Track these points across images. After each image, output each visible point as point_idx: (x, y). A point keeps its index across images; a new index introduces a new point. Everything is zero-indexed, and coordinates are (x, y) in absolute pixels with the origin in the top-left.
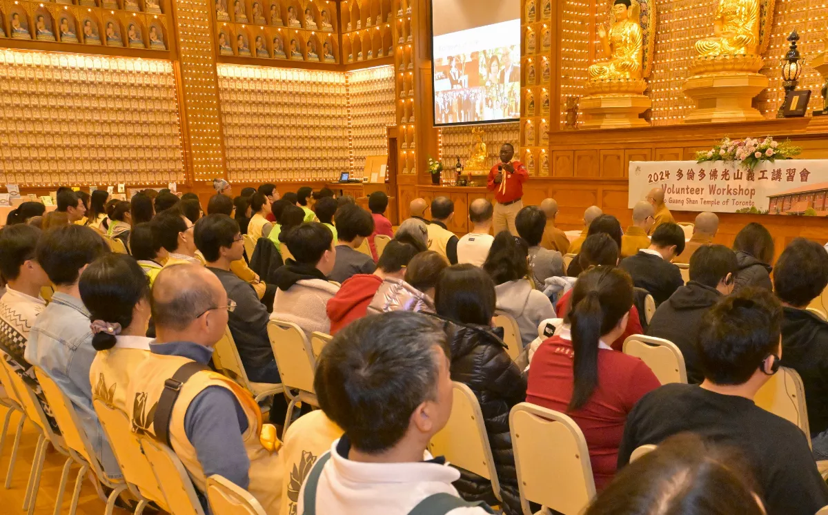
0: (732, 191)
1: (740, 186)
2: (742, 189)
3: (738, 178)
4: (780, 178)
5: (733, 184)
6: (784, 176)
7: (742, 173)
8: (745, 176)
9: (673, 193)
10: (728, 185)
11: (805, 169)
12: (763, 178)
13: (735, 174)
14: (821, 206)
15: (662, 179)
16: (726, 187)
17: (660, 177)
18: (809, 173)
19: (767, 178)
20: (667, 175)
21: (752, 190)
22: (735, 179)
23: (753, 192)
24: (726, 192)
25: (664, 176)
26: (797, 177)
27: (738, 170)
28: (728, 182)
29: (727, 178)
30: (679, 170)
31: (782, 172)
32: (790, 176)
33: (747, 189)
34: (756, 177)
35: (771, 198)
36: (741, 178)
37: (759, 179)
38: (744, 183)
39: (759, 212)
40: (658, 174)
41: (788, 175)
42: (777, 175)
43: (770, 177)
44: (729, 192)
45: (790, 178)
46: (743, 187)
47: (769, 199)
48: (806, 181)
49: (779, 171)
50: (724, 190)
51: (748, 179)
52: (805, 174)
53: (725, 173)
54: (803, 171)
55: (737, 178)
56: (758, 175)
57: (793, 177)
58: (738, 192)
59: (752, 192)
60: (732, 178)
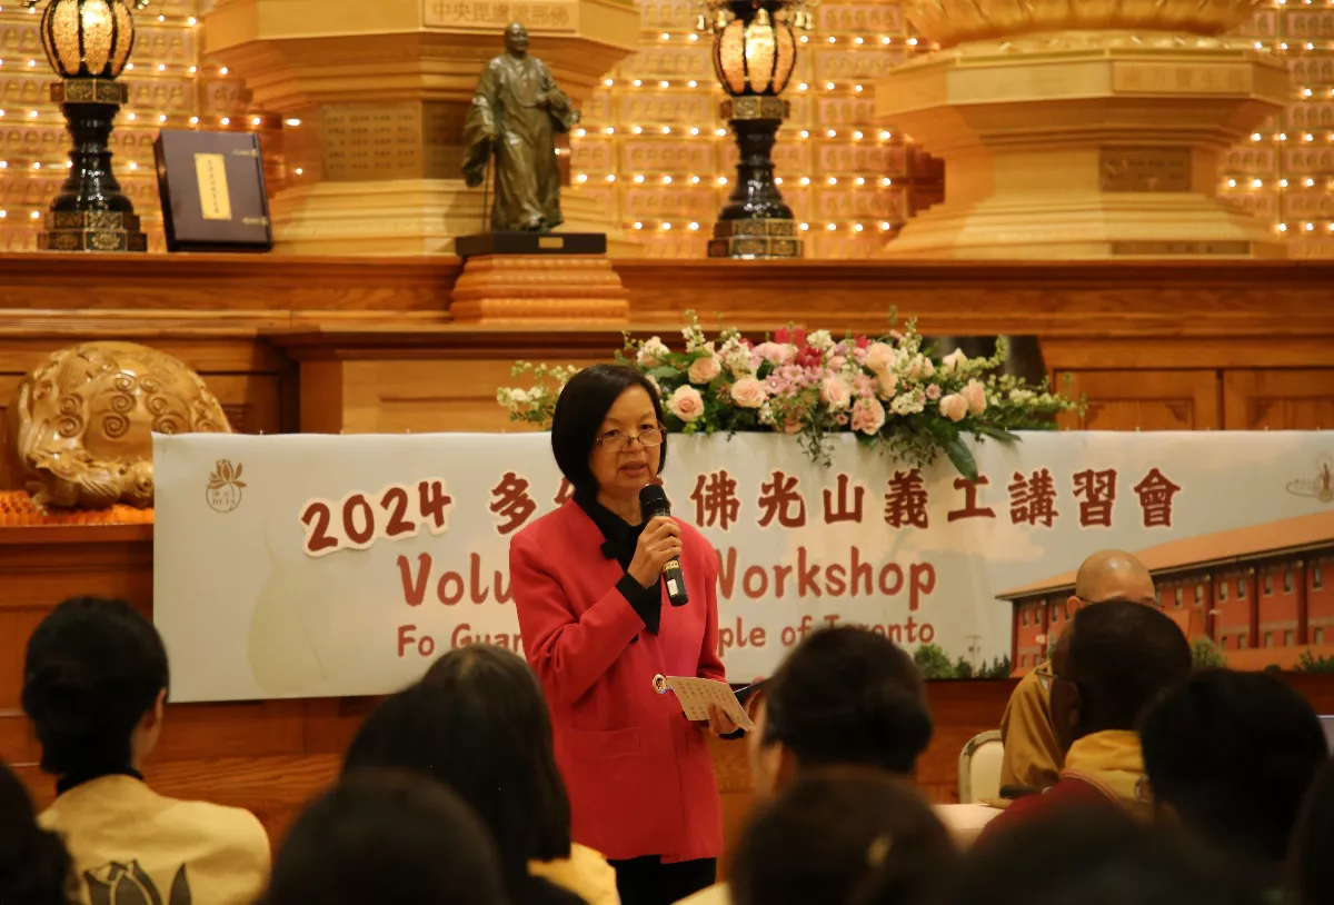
0: (821, 579)
1: (855, 552)
2: (867, 569)
3: (843, 515)
4: (1050, 514)
5: (825, 543)
6: (1067, 501)
7: (859, 492)
8: (876, 506)
9: (478, 598)
10: (802, 551)
11: (1155, 473)
12: (970, 511)
13: (827, 495)
14: (1246, 629)
15: (397, 526)
16: (791, 560)
17: (383, 517)
18: (1172, 488)
19: (988, 513)
20: (434, 504)
21: (915, 570)
22: (829, 518)
23: (923, 577)
24: (792, 580)
25: (413, 513)
26: (1127, 504)
27: (843, 480)
28: (796, 536)
29: (793, 511)
30: (510, 478)
31: (1055, 485)
32: (1093, 500)
33: (893, 567)
34: (935, 511)
35: (1020, 603)
36: (857, 516)
37: (953, 516)
38: (875, 538)
39: (964, 667)
40: (374, 501)
41: (1083, 497)
42: (1035, 499)
43: (1003, 505)
44: (807, 580)
45: (1096, 510)
46: (874, 557)
47: (1009, 606)
48: (1166, 522)
49: (1042, 482)
50: (781, 573)
51: (894, 520)
52: (1157, 495)
53: (779, 496)
54: (1146, 482)
55: (843, 511)
56: (942, 494)
57: (1107, 505)
58: (847, 579)
59: (921, 580)
60: (816, 516)
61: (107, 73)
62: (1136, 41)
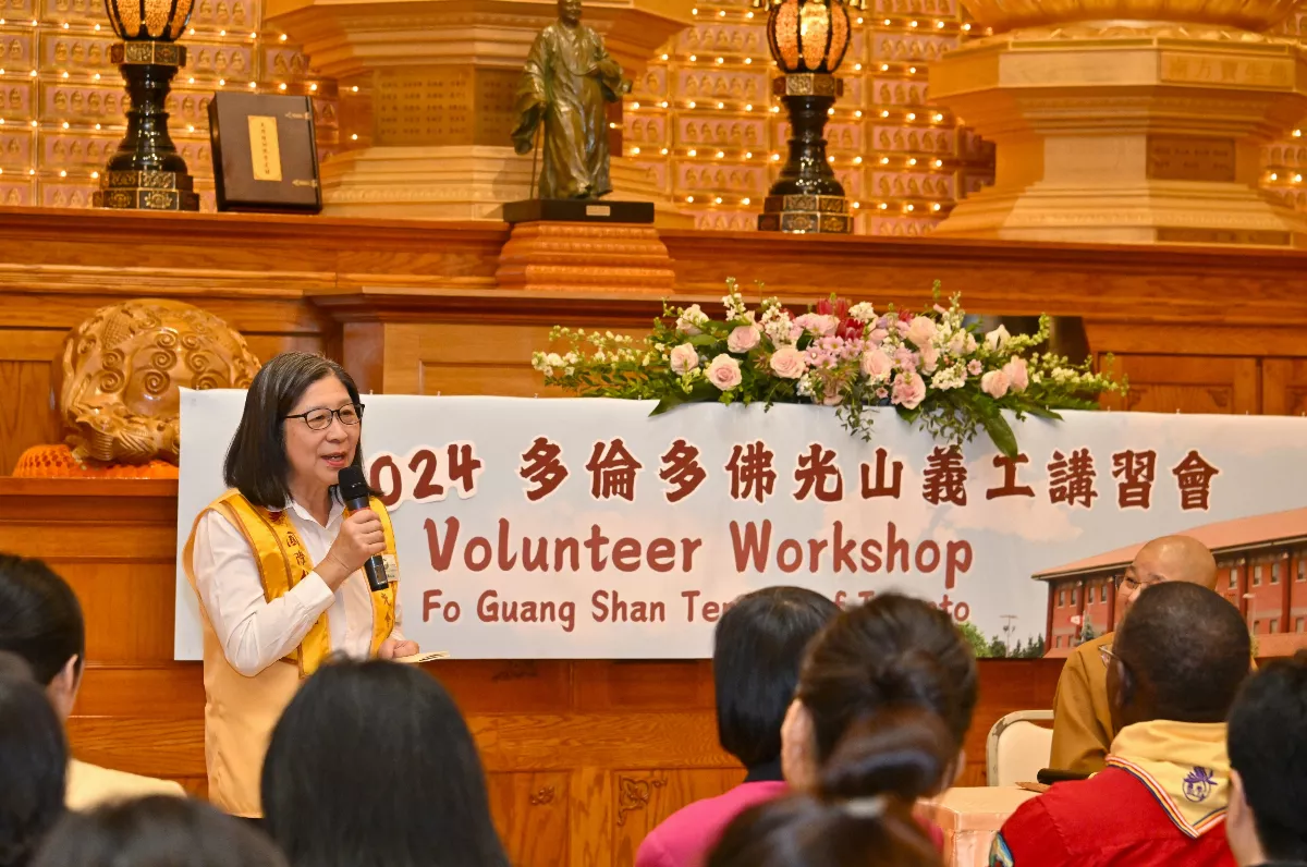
0: (856, 555)
1: (892, 528)
2: (903, 545)
3: (881, 490)
4: (1090, 494)
5: (862, 518)
6: (1106, 482)
7: (898, 467)
8: (914, 482)
9: (506, 565)
10: (838, 526)
11: (1193, 455)
12: (1009, 489)
13: (865, 469)
14: (1278, 613)
15: (425, 489)
16: (827, 534)
17: (410, 480)
18: (1210, 471)
19: (1027, 491)
20: (464, 467)
21: (953, 547)
22: (867, 493)
23: (960, 555)
24: (827, 555)
25: (441, 476)
26: (1165, 486)
27: (881, 454)
28: (832, 510)
29: (830, 485)
30: (541, 443)
31: (1095, 465)
32: (1132, 481)
33: (931, 544)
34: (974, 488)
35: (1056, 583)
36: (895, 492)
37: (991, 494)
38: (913, 514)
39: (998, 647)
40: (403, 464)
41: (1122, 478)
42: (1074, 479)
43: (1042, 484)
44: (842, 555)
45: (1135, 491)
46: (911, 534)
47: (1045, 586)
48: (1204, 505)
49: (1082, 461)
50: (816, 547)
51: (933, 497)
52: (1195, 477)
53: (816, 469)
54: (1185, 464)
55: (880, 487)
56: (980, 471)
57: (1146, 487)
58: (883, 555)
59: (958, 557)
60: (853, 488)
61: (166, 36)
62: (1182, 32)
